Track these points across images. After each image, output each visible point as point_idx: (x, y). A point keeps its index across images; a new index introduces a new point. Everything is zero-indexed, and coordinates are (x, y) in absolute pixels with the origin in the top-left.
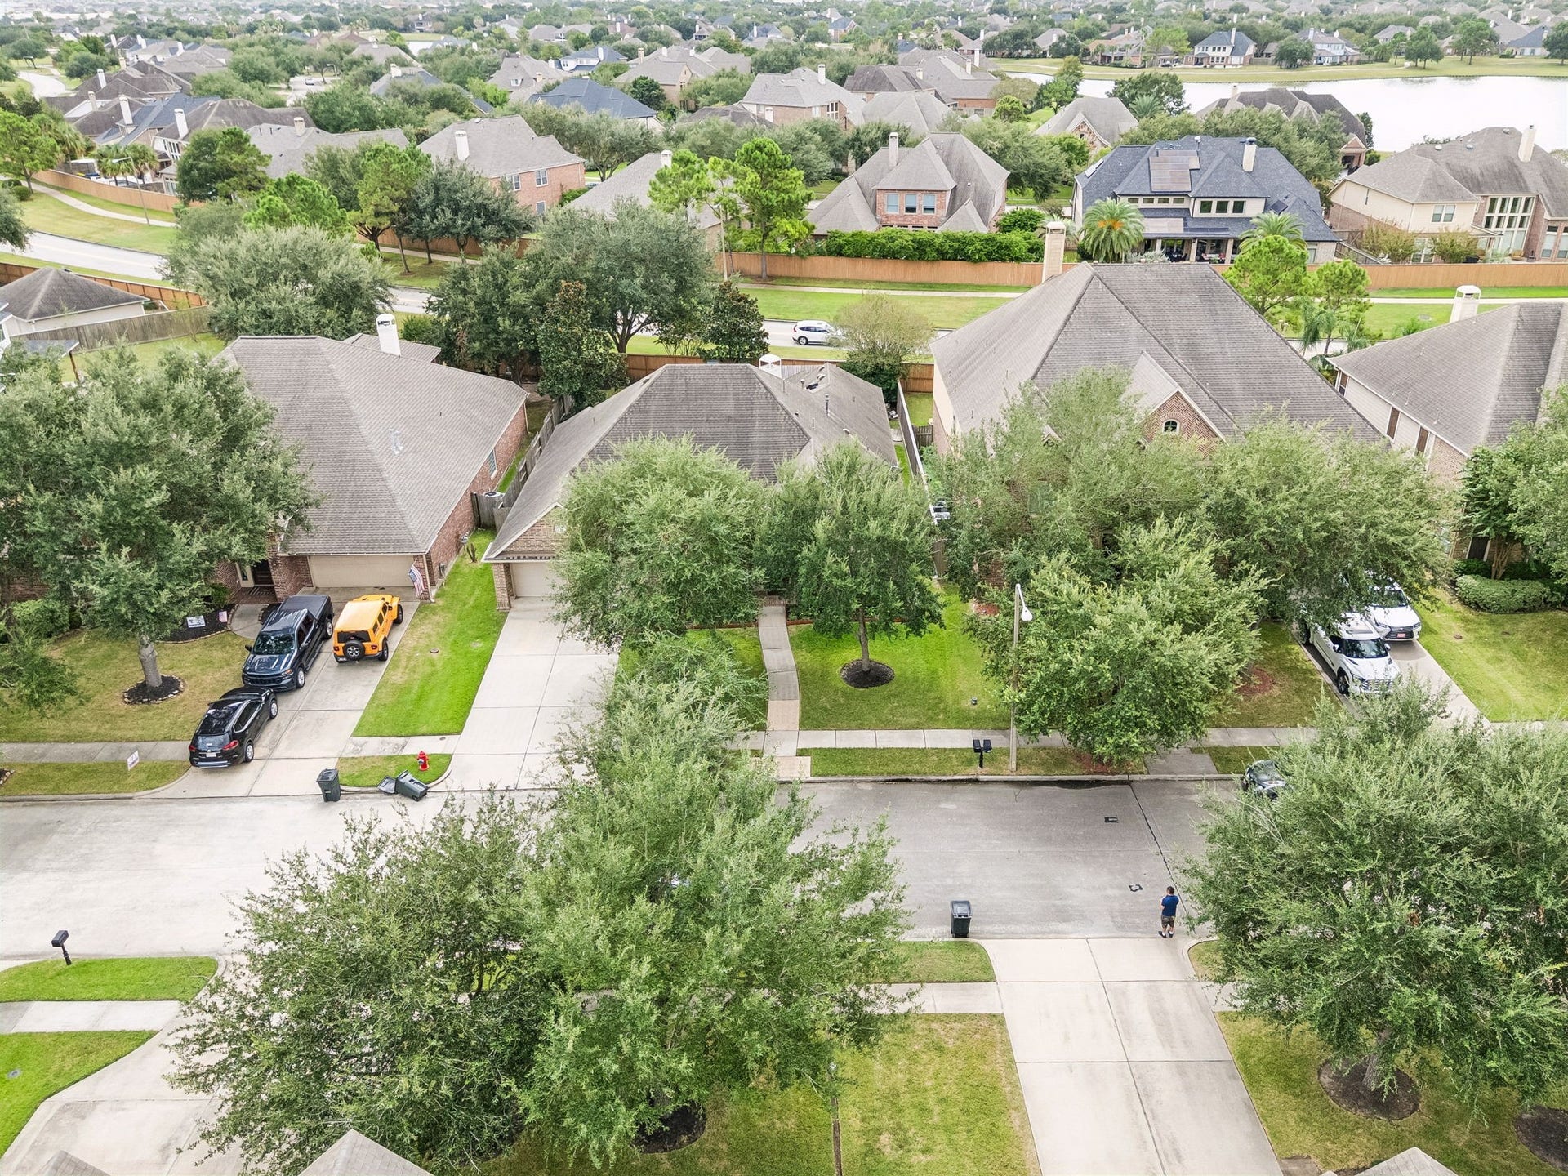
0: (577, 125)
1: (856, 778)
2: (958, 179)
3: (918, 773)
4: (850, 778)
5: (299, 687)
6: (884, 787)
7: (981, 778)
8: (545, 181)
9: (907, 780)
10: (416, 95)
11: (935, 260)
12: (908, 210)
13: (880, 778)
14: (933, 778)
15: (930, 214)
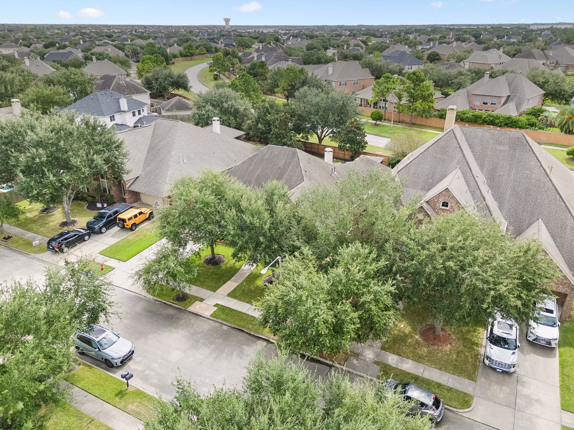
0: (377, 65)
1: (224, 323)
2: (512, 93)
3: (248, 329)
4: (222, 322)
5: (101, 233)
6: (231, 330)
7: (271, 340)
8: (357, 83)
9: (242, 331)
10: (347, 55)
11: (480, 124)
12: (484, 103)
13: (233, 326)
14: (252, 333)
15: (493, 106)
